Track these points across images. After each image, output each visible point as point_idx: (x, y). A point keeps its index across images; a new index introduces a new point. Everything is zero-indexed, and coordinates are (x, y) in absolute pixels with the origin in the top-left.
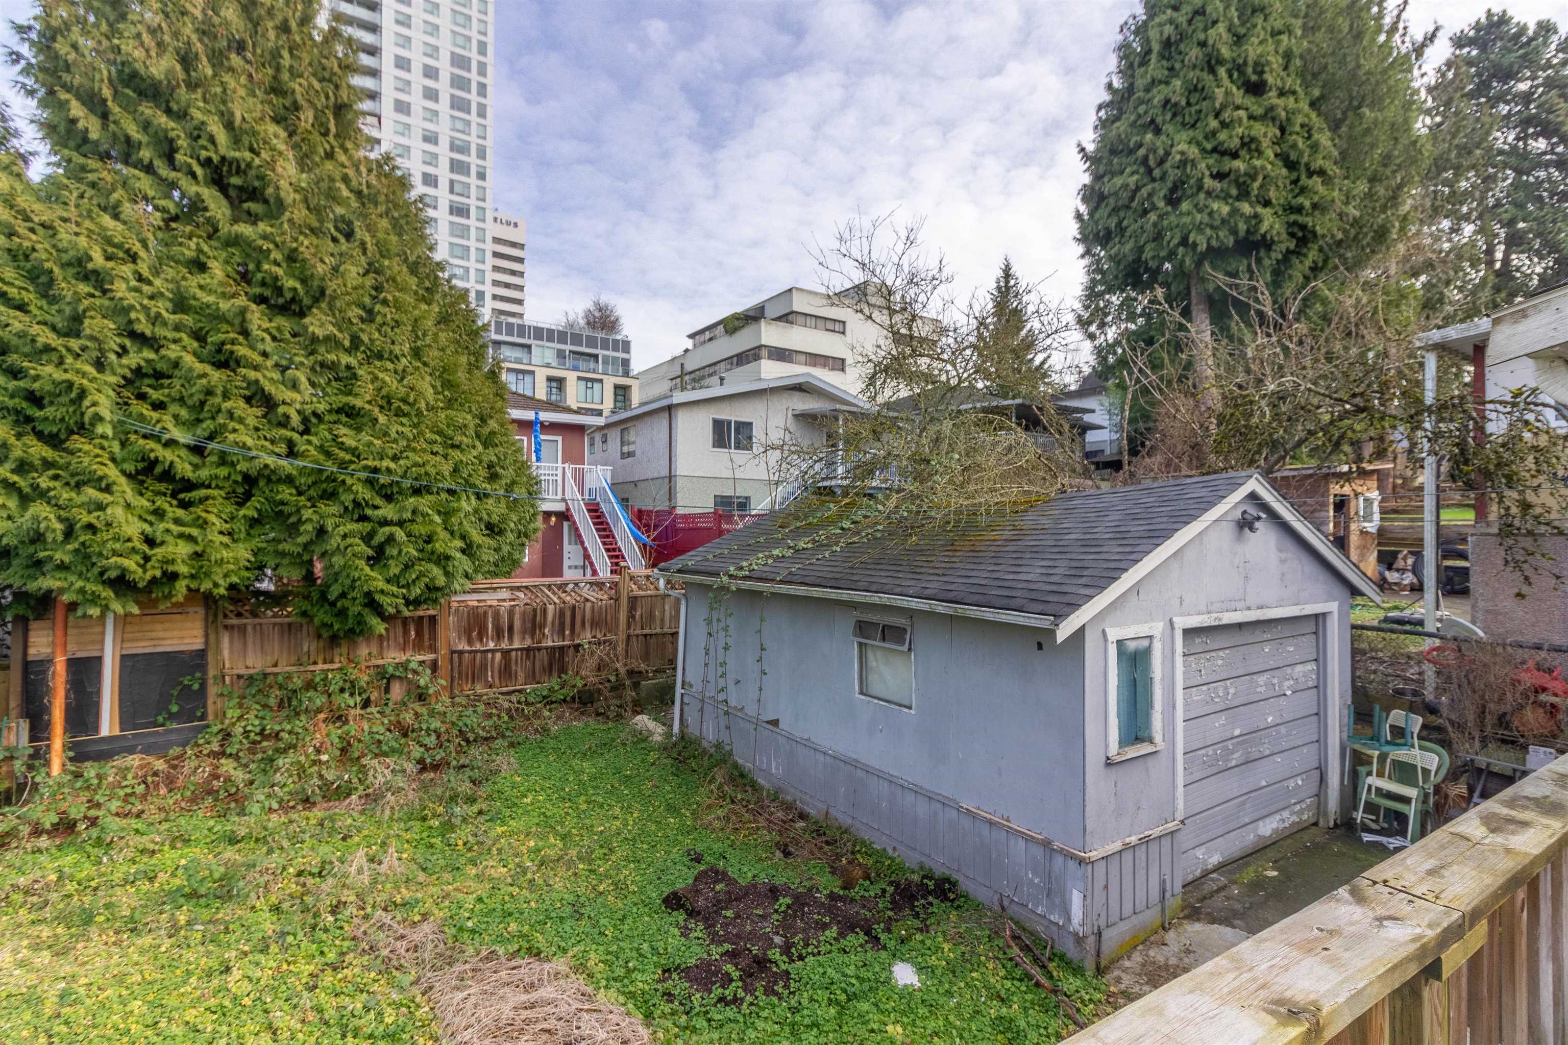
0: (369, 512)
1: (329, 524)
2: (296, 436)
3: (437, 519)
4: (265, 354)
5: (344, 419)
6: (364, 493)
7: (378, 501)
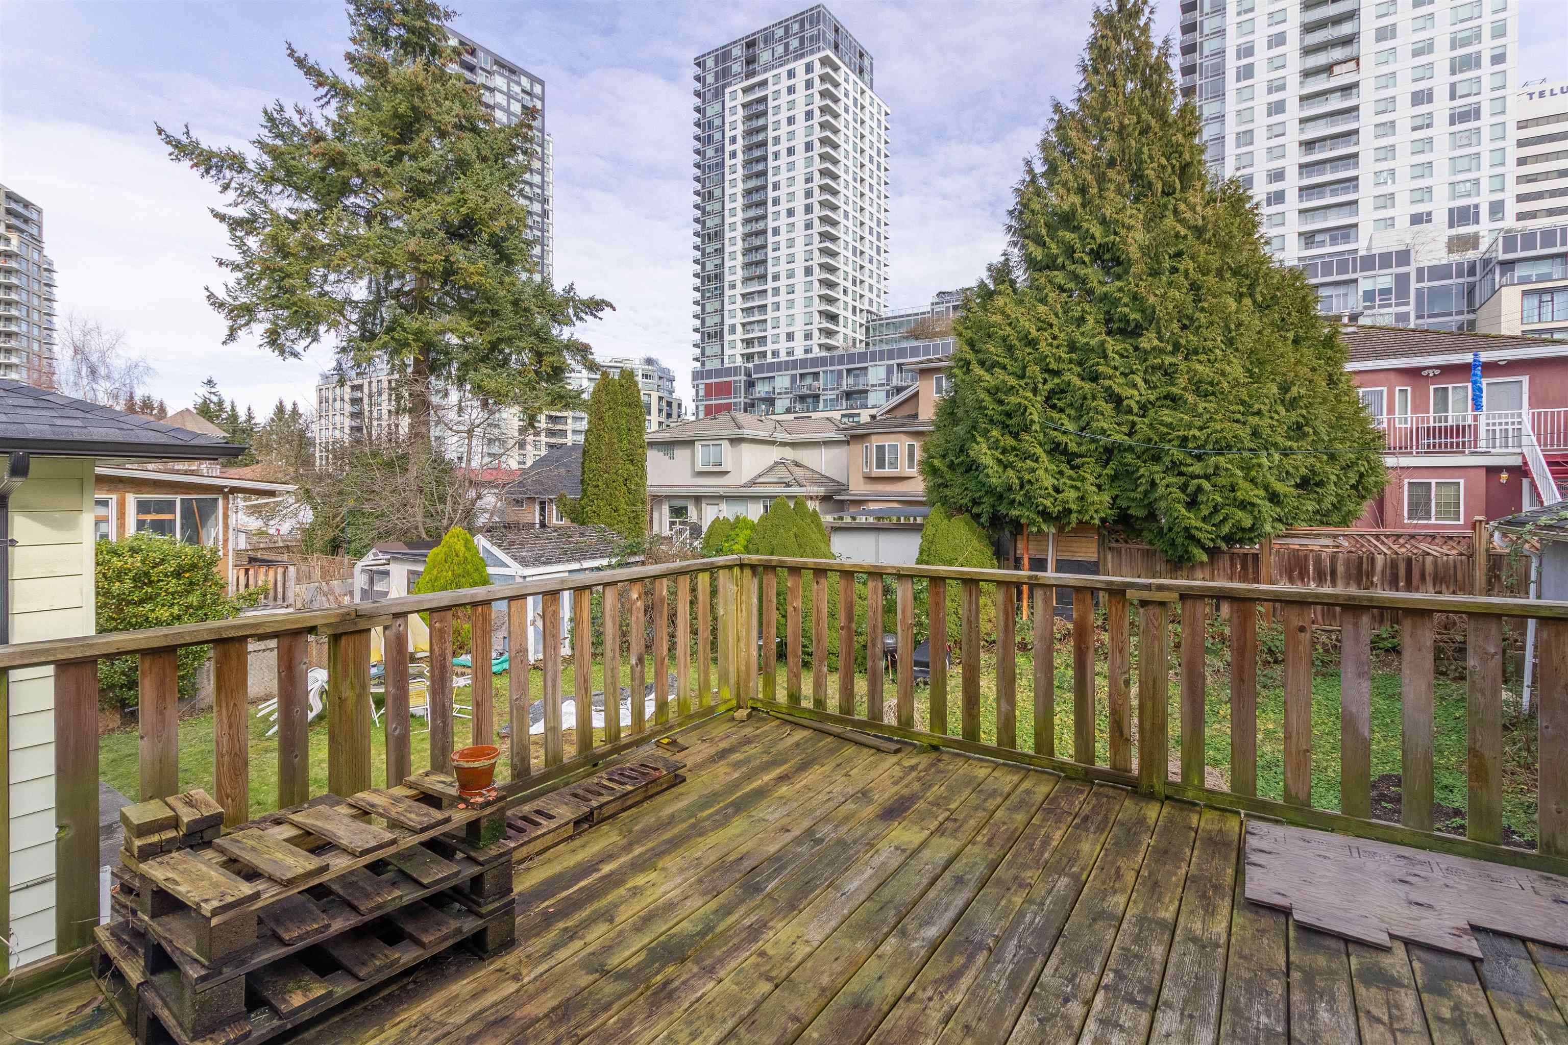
0: (1184, 469)
1: (1157, 477)
2: (1136, 419)
3: (1239, 473)
4: (1116, 368)
5: (1169, 402)
6: (1177, 454)
7: (1189, 461)
